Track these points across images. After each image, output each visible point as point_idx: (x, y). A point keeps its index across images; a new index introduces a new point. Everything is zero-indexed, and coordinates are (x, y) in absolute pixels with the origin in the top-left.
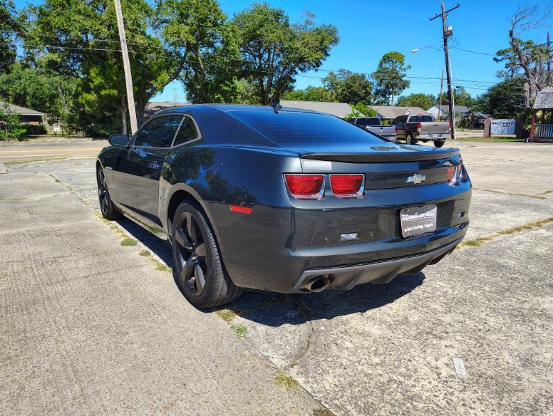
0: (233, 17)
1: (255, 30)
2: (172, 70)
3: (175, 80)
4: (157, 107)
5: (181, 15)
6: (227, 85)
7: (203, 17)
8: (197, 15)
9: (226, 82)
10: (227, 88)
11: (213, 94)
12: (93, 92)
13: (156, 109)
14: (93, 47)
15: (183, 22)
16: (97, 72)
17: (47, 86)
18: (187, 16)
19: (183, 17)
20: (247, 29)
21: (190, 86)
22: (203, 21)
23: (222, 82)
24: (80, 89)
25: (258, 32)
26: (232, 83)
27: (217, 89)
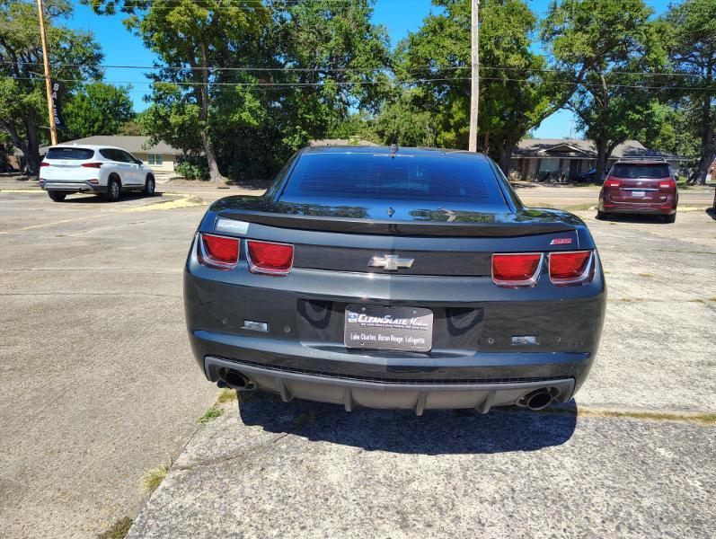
0: (667, 9)
1: (700, 25)
2: (559, 96)
3: (560, 110)
4: (537, 146)
5: (580, 20)
6: (638, 112)
7: (612, 18)
8: (604, 16)
9: (637, 107)
10: (637, 116)
11: (613, 127)
12: (452, 130)
13: (534, 149)
14: (459, 76)
15: (581, 29)
16: (460, 105)
17: (419, 124)
18: (587, 22)
19: (583, 22)
20: (688, 25)
21: (584, 115)
22: (610, 23)
23: (632, 107)
24: (440, 126)
25: (706, 27)
26: (648, 108)
27: (622, 117)
